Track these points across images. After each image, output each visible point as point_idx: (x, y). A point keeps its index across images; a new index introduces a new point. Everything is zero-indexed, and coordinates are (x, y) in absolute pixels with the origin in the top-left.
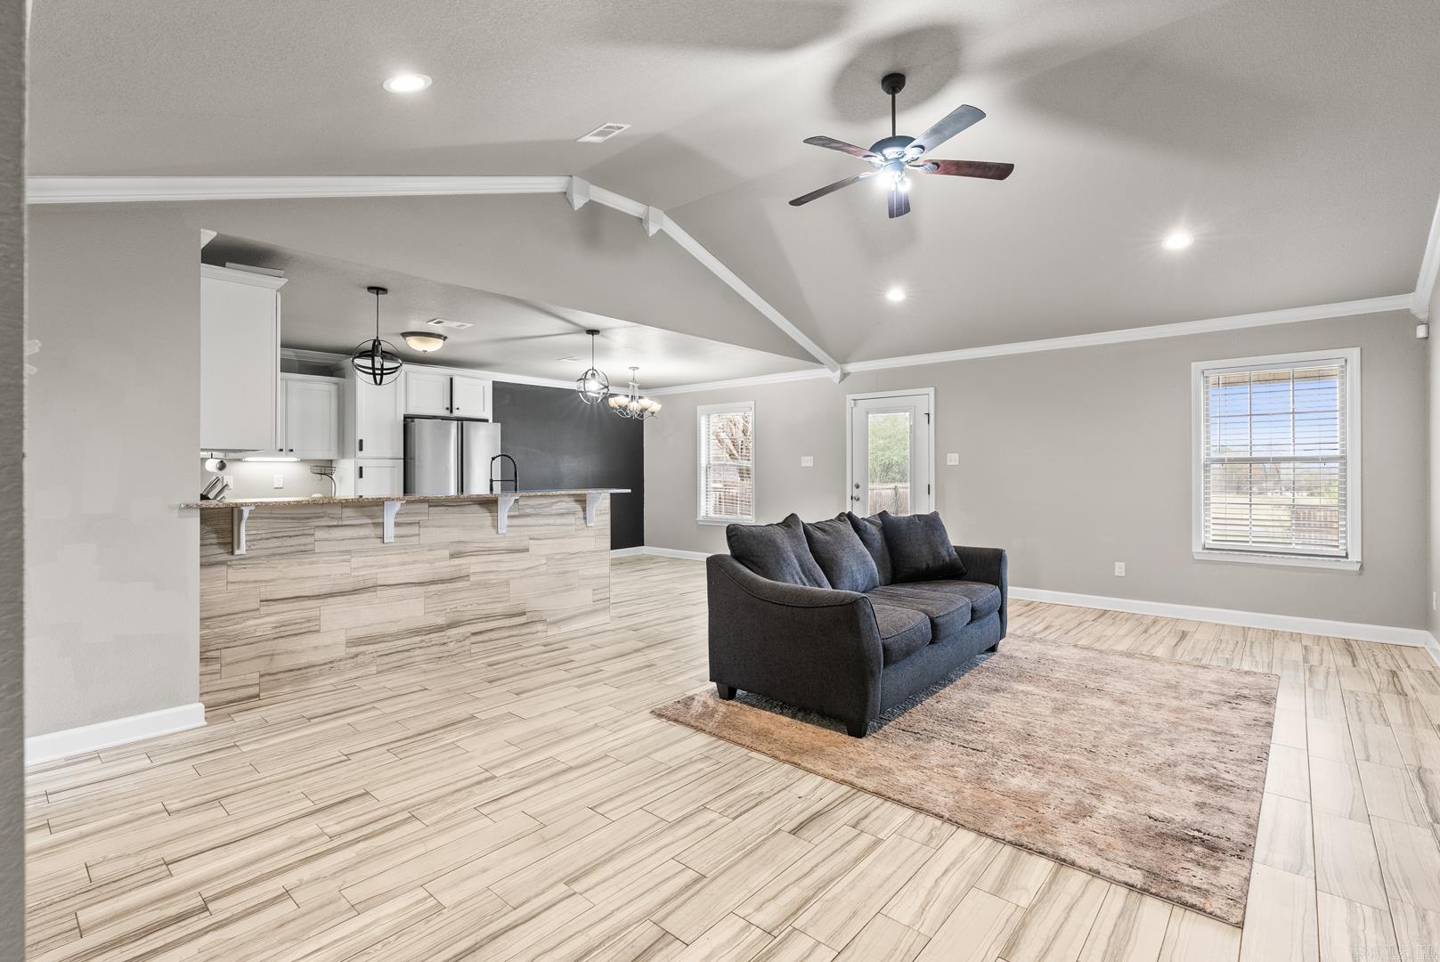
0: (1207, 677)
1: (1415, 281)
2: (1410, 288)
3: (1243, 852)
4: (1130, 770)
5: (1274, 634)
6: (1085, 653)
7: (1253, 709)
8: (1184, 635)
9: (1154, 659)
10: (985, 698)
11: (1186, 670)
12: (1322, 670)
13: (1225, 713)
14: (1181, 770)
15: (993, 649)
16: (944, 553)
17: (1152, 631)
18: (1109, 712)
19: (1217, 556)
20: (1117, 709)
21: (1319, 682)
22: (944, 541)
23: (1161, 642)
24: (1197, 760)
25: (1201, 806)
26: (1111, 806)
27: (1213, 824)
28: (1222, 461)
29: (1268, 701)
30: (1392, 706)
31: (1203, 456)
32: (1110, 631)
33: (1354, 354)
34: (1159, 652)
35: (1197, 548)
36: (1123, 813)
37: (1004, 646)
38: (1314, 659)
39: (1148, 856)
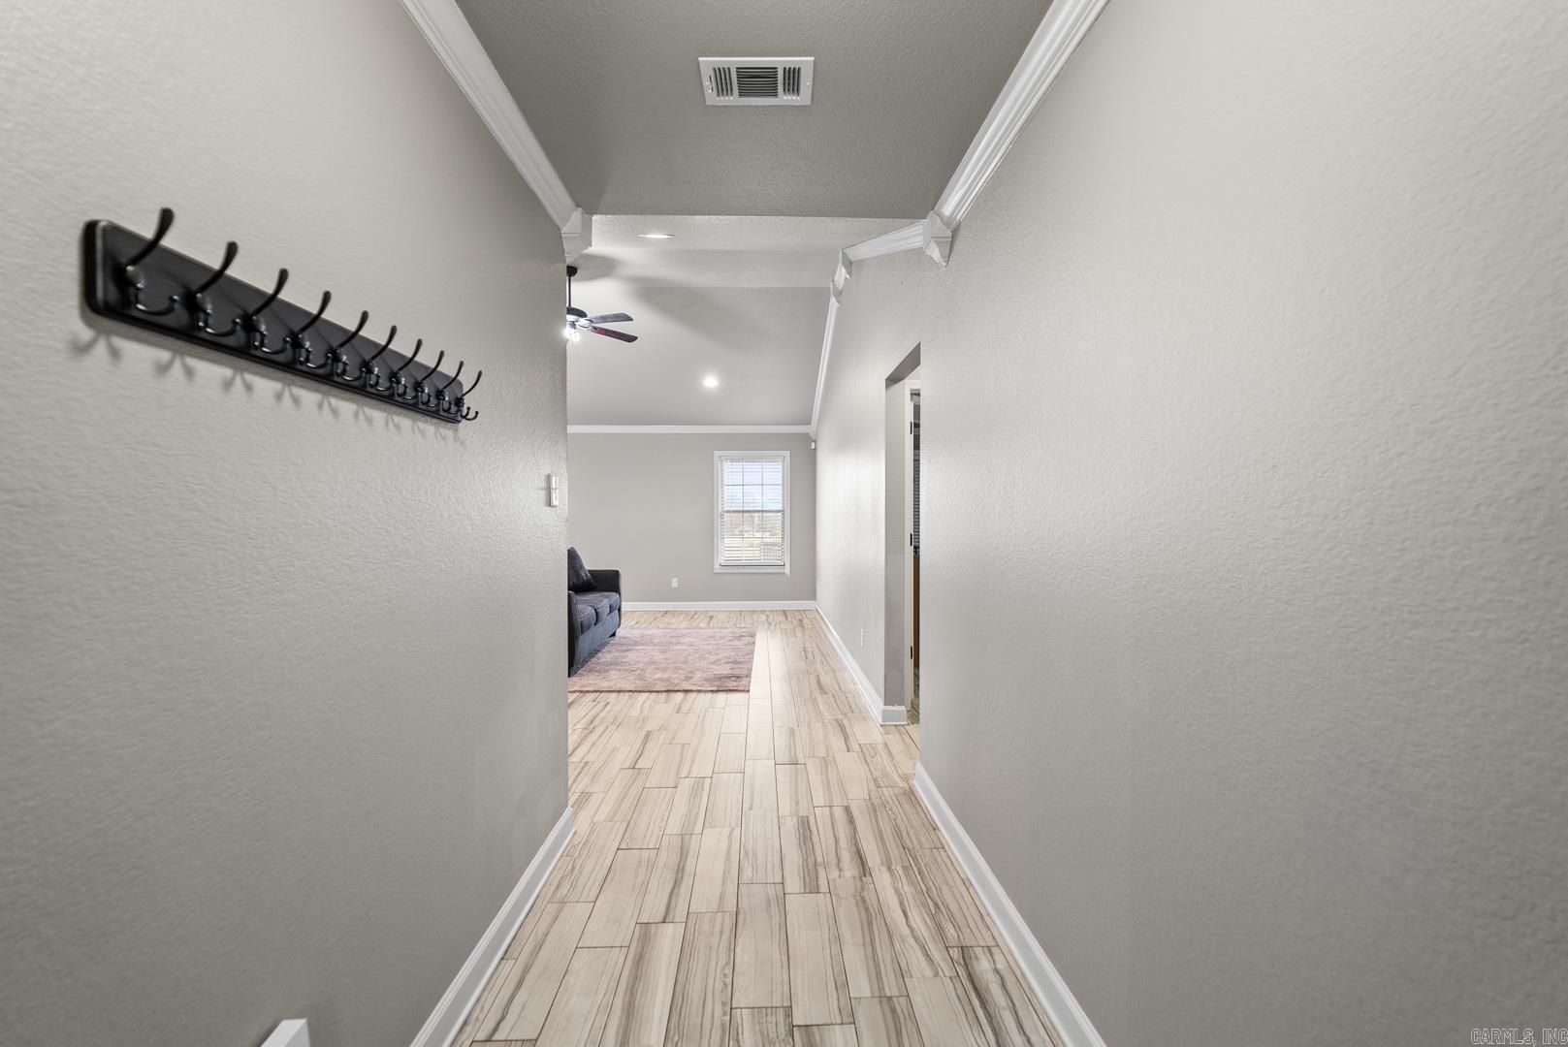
0: (725, 632)
1: (811, 417)
2: (809, 423)
3: (748, 676)
4: (704, 664)
5: (754, 612)
6: (665, 631)
7: (747, 640)
8: (712, 617)
9: (702, 628)
10: (623, 654)
11: (717, 630)
12: (773, 623)
13: (736, 642)
14: (723, 661)
15: (614, 635)
16: (583, 574)
17: (695, 617)
18: (687, 650)
19: (726, 570)
20: (690, 648)
21: (772, 628)
22: (582, 567)
23: (701, 621)
24: (729, 657)
25: (732, 669)
26: (699, 675)
27: (737, 672)
28: (729, 512)
29: (753, 636)
30: (799, 632)
31: (720, 510)
32: (673, 620)
33: (788, 453)
34: (702, 625)
35: (717, 566)
36: (704, 675)
37: (620, 632)
38: (770, 619)
39: (717, 683)
